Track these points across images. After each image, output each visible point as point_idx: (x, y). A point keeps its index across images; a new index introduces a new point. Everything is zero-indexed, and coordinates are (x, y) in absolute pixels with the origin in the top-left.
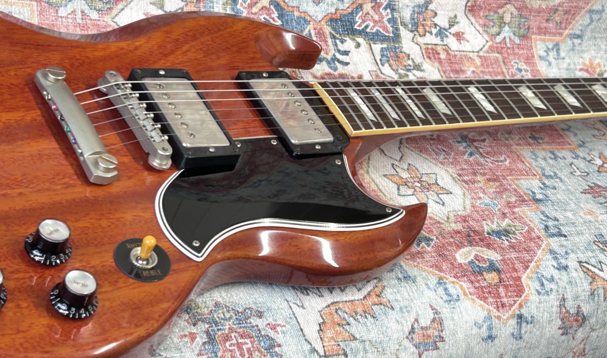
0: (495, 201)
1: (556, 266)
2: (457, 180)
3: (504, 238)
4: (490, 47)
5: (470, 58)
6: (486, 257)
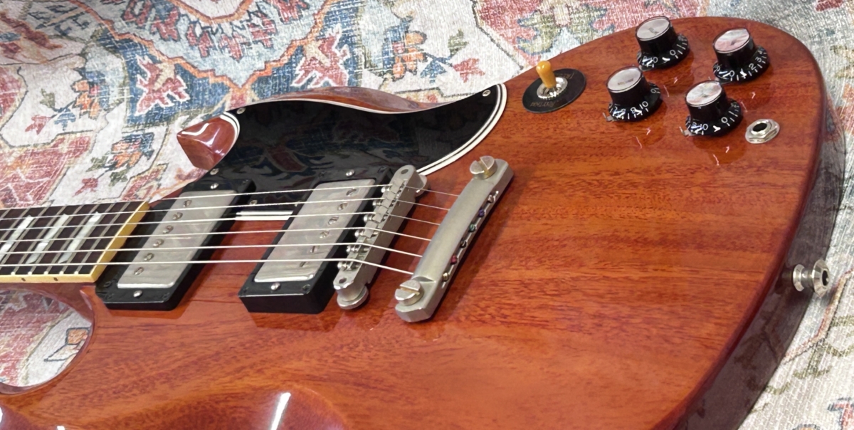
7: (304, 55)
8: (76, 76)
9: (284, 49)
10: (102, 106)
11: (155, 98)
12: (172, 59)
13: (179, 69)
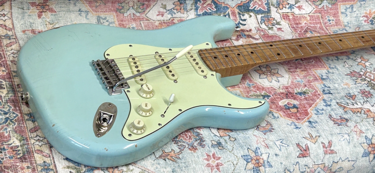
0: (303, 80)
1: (325, 105)
2: (287, 71)
3: (302, 95)
4: (315, 11)
5: (305, 17)
6: (292, 103)
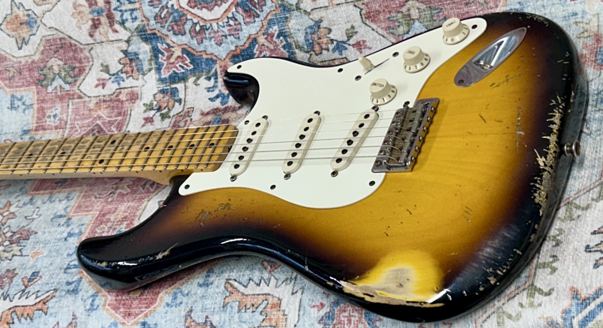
7: (257, 43)
8: (122, 55)
9: (245, 39)
10: (139, 72)
11: (172, 68)
12: (180, 45)
13: (184, 51)
